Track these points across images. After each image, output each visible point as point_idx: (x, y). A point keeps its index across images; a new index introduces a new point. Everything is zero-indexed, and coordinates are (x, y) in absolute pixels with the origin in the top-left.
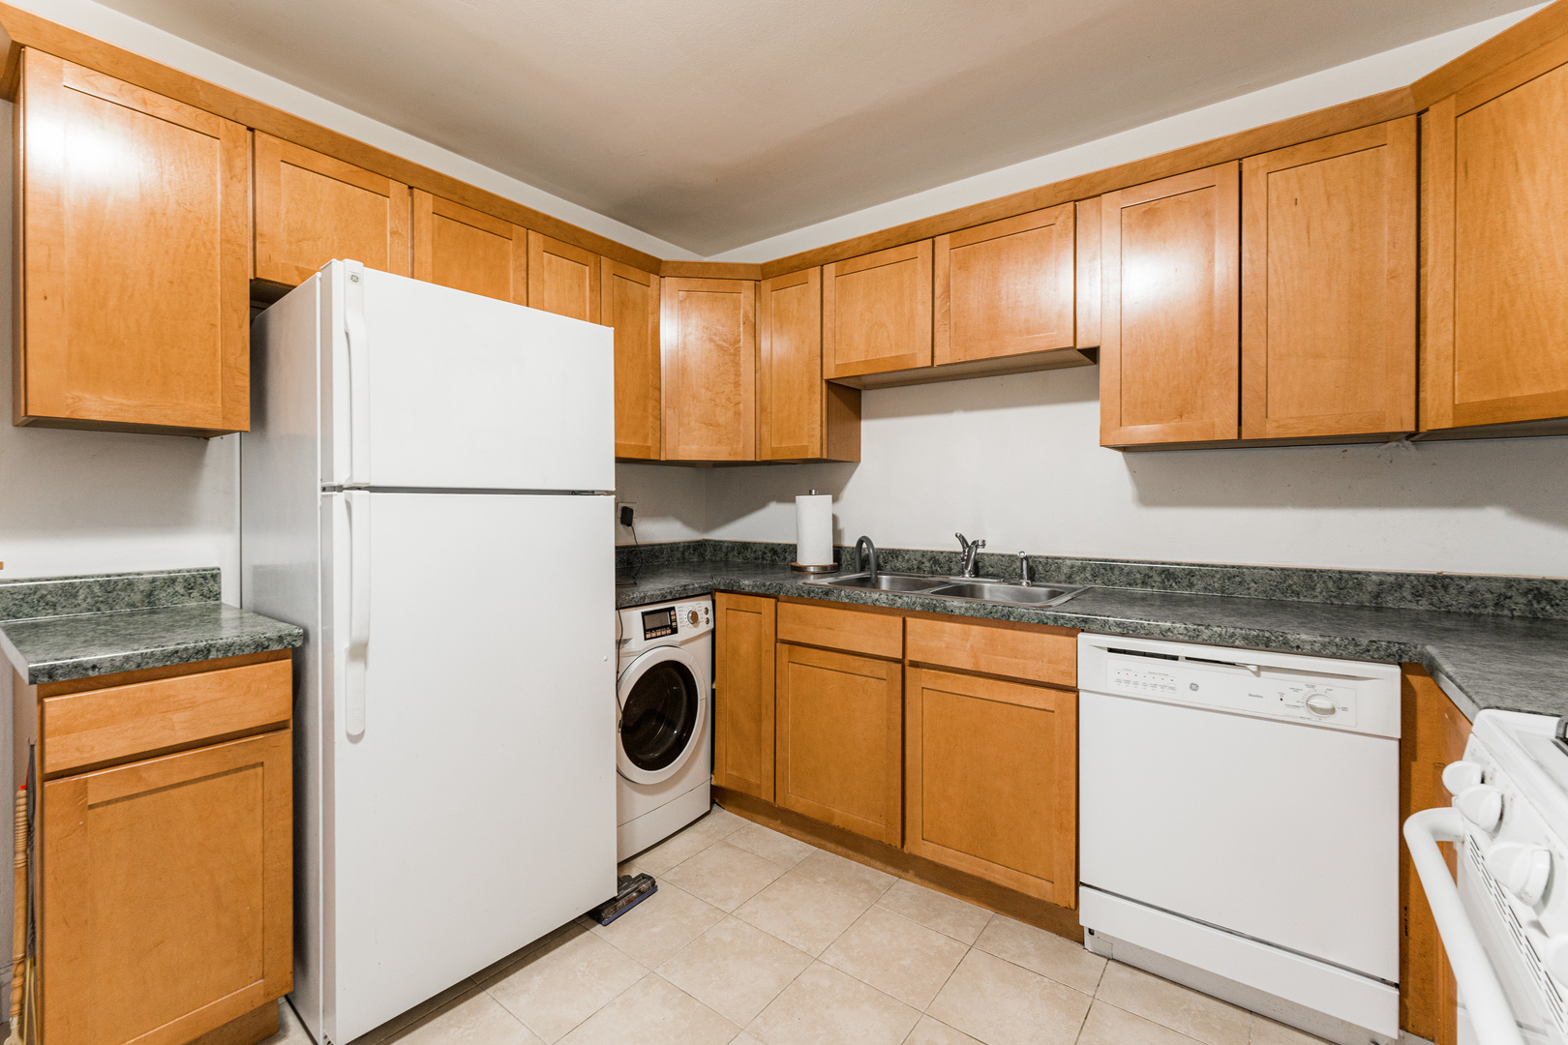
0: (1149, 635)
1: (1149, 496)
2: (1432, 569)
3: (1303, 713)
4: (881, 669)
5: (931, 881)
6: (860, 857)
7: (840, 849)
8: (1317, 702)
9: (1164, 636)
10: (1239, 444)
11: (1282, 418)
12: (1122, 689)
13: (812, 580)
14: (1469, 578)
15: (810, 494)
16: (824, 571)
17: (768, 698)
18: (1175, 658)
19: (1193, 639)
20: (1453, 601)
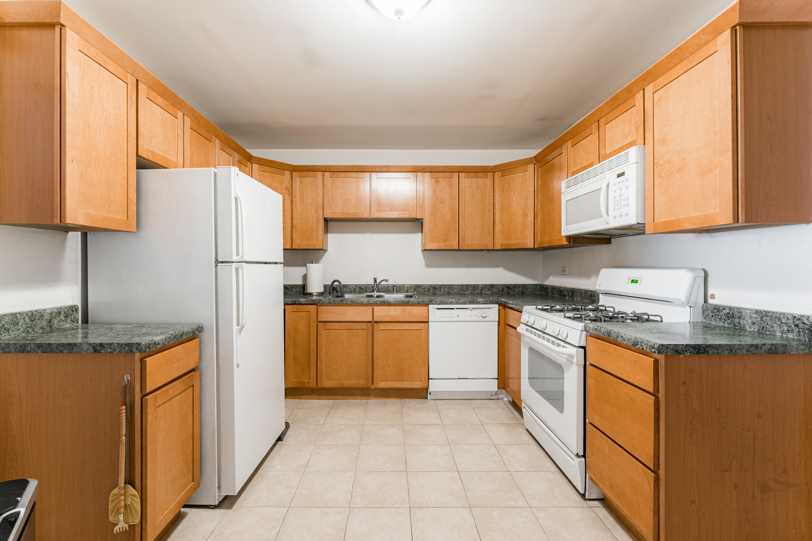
0: (447, 304)
1: (429, 265)
2: (490, 283)
3: (481, 319)
4: (364, 326)
5: (379, 397)
6: (352, 397)
7: (343, 397)
8: (484, 315)
9: (451, 303)
10: (459, 250)
11: (468, 243)
12: (441, 320)
13: (315, 298)
14: (497, 285)
15: (312, 263)
16: (320, 294)
17: (313, 345)
18: (453, 309)
19: (457, 303)
20: (495, 290)
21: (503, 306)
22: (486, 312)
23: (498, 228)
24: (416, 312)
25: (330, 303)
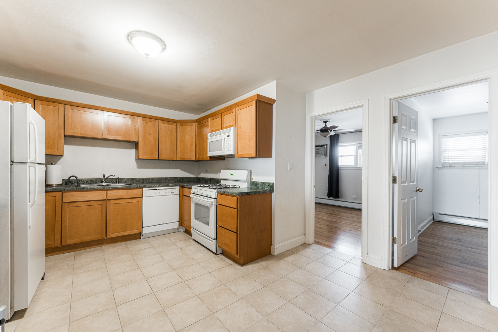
0: (153, 187)
1: (139, 167)
2: (174, 177)
3: (171, 194)
4: (100, 203)
5: (109, 243)
6: (89, 247)
7: (83, 249)
8: (172, 192)
9: (155, 187)
10: (158, 160)
11: (164, 156)
12: (150, 195)
13: (54, 187)
14: (177, 178)
15: (52, 164)
16: (59, 185)
17: (58, 218)
18: (157, 190)
19: (159, 187)
20: (176, 180)
21: (182, 187)
22: (174, 190)
23: (179, 150)
24: (136, 192)
25: (73, 190)
